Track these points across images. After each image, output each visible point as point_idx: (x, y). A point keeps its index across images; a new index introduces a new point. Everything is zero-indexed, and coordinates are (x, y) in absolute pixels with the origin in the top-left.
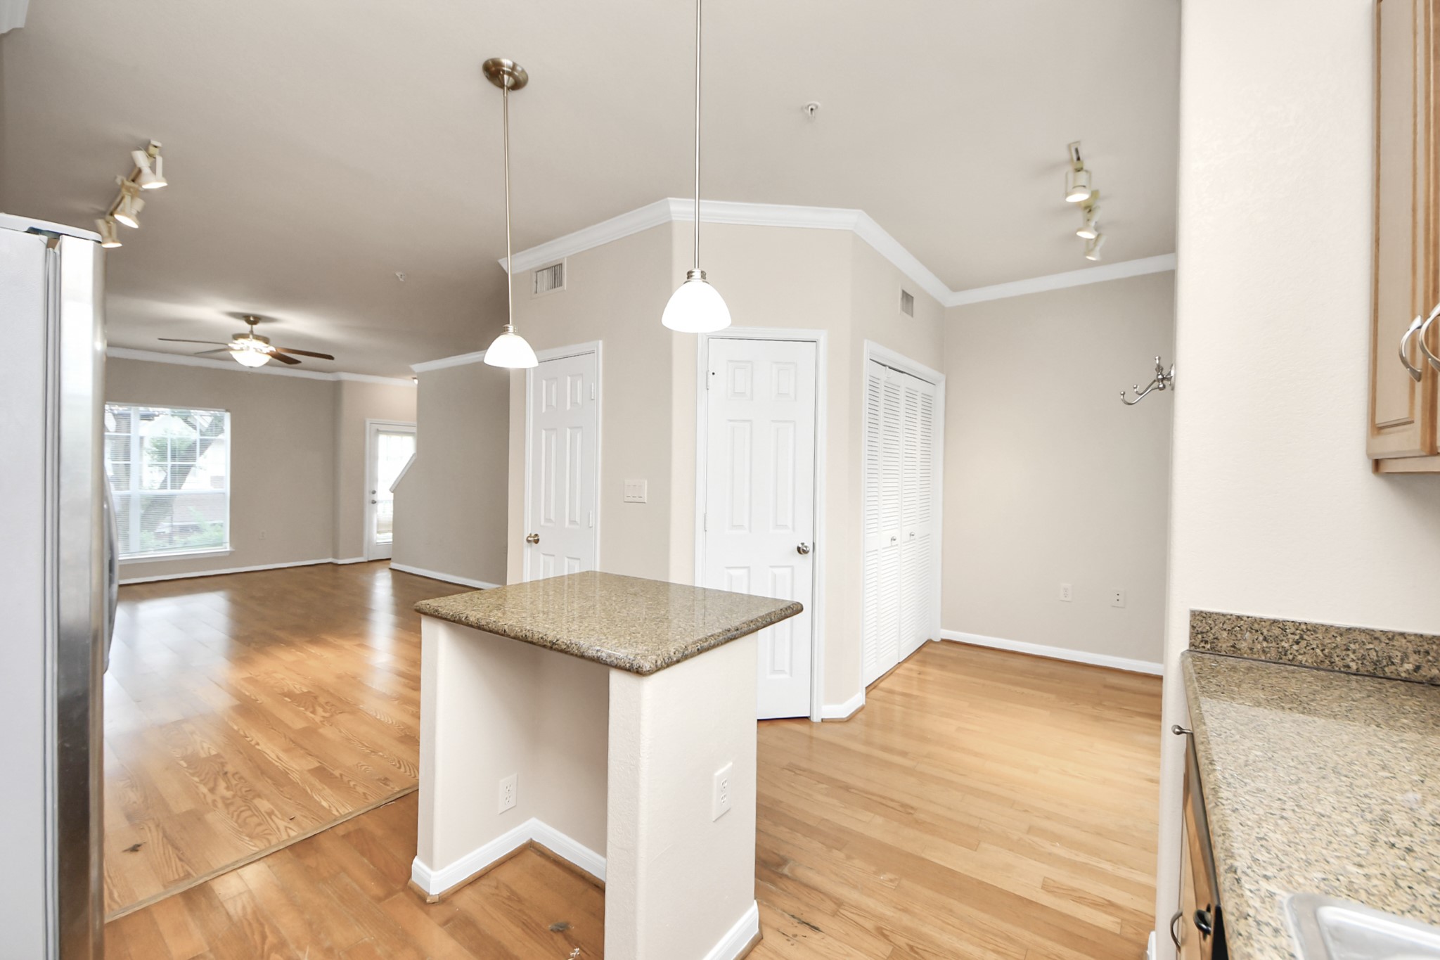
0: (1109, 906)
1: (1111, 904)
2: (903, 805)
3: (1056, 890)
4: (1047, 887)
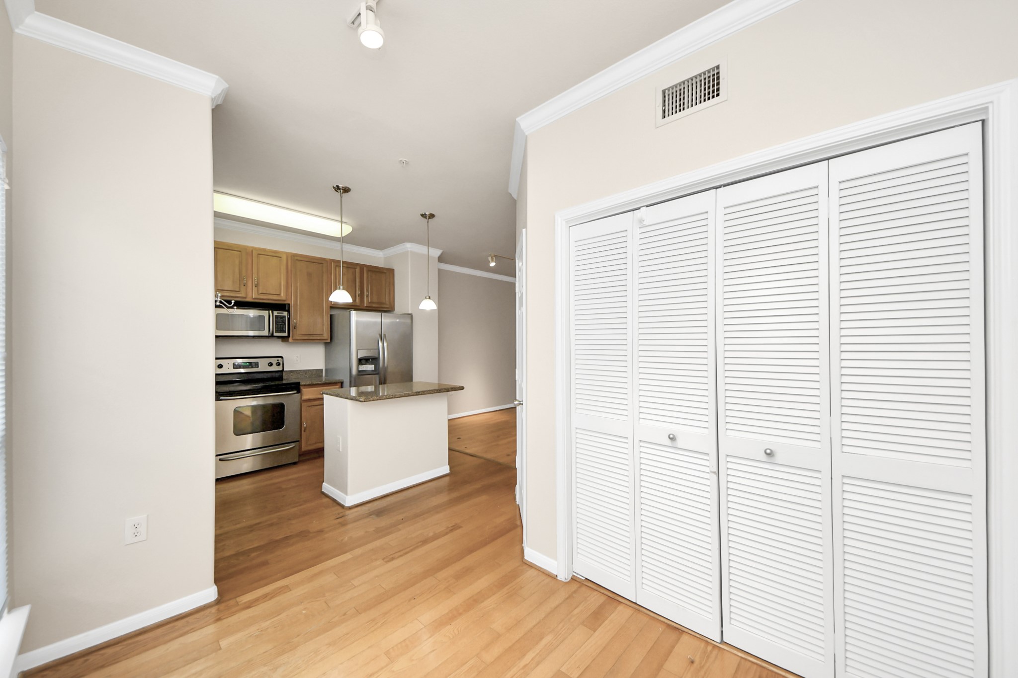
0: (248, 606)
1: (249, 607)
2: (393, 559)
3: (280, 590)
4: (287, 589)
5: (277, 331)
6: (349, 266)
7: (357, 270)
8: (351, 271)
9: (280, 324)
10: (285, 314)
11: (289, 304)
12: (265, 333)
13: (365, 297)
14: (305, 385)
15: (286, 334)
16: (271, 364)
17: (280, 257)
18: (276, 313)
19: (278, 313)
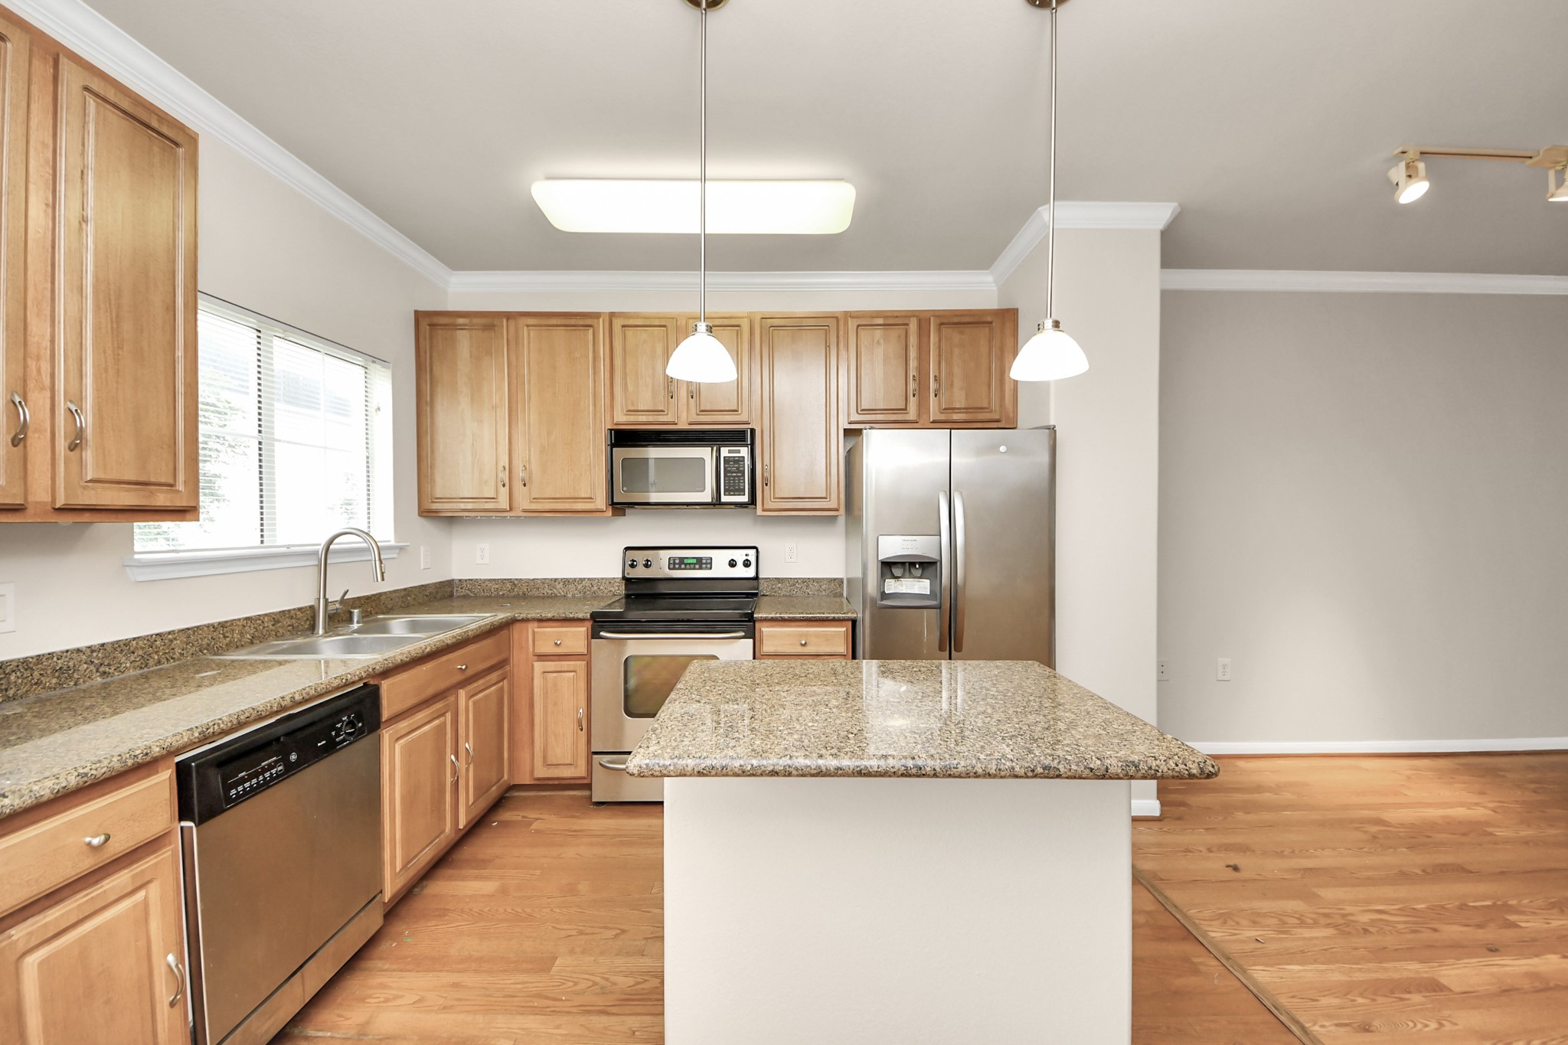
5: (728, 492)
6: (891, 321)
7: (911, 326)
8: (895, 333)
9: (731, 476)
10: (744, 452)
11: (753, 431)
12: (706, 496)
13: (932, 395)
14: (766, 620)
15: (745, 499)
16: (732, 564)
17: (739, 326)
18: (725, 452)
19: (730, 452)
